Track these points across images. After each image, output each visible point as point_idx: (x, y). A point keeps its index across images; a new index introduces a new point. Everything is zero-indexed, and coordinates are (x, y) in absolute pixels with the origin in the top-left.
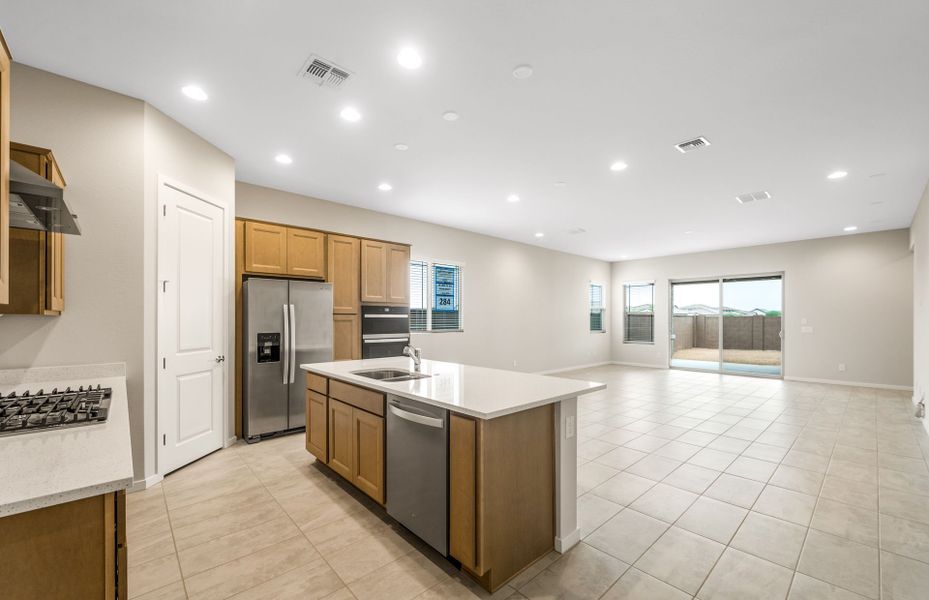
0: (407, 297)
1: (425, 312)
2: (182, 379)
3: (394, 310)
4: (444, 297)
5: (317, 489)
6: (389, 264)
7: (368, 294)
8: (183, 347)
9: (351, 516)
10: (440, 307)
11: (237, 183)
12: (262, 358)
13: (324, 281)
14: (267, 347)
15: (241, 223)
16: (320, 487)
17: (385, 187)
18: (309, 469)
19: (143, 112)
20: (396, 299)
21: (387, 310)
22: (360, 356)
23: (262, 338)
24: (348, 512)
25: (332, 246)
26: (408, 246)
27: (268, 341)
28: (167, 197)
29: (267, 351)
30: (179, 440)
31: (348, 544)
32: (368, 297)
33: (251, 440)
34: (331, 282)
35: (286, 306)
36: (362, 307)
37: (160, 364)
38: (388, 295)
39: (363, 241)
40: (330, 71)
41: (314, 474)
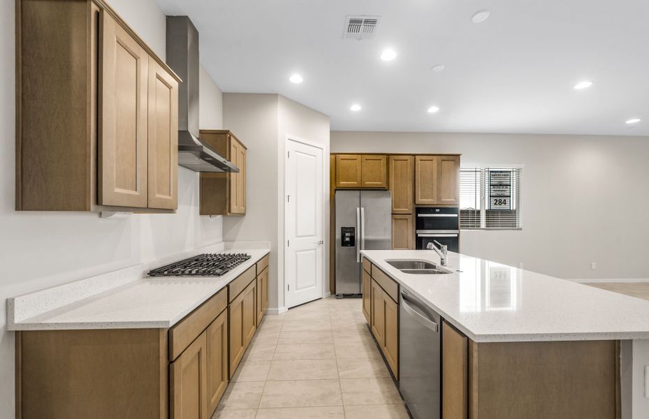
0: (457, 199)
1: (479, 212)
2: (298, 253)
3: (444, 210)
4: (500, 198)
5: (361, 344)
6: (440, 173)
7: (421, 198)
8: (299, 235)
9: (377, 378)
10: (493, 207)
11: (331, 132)
12: (344, 243)
13: (386, 190)
14: (347, 237)
15: (333, 156)
16: (365, 345)
17: (433, 110)
18: (363, 327)
19: (277, 101)
20: (446, 200)
21: (438, 210)
22: (415, 247)
23: (344, 230)
24: (376, 374)
25: (392, 164)
26: (459, 155)
27: (349, 232)
28: (290, 146)
29: (347, 239)
30: (297, 289)
31: (365, 403)
32: (421, 200)
33: (338, 297)
34: (392, 191)
35: (358, 209)
36: (416, 208)
37: (286, 243)
38: (439, 198)
39: (417, 157)
40: (363, 24)
41: (365, 332)
